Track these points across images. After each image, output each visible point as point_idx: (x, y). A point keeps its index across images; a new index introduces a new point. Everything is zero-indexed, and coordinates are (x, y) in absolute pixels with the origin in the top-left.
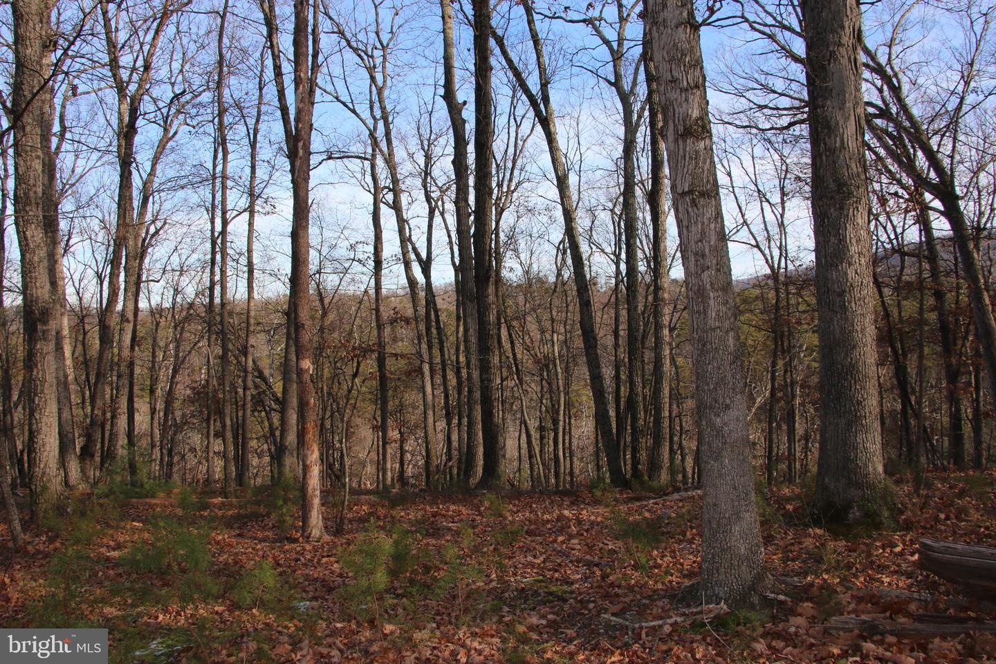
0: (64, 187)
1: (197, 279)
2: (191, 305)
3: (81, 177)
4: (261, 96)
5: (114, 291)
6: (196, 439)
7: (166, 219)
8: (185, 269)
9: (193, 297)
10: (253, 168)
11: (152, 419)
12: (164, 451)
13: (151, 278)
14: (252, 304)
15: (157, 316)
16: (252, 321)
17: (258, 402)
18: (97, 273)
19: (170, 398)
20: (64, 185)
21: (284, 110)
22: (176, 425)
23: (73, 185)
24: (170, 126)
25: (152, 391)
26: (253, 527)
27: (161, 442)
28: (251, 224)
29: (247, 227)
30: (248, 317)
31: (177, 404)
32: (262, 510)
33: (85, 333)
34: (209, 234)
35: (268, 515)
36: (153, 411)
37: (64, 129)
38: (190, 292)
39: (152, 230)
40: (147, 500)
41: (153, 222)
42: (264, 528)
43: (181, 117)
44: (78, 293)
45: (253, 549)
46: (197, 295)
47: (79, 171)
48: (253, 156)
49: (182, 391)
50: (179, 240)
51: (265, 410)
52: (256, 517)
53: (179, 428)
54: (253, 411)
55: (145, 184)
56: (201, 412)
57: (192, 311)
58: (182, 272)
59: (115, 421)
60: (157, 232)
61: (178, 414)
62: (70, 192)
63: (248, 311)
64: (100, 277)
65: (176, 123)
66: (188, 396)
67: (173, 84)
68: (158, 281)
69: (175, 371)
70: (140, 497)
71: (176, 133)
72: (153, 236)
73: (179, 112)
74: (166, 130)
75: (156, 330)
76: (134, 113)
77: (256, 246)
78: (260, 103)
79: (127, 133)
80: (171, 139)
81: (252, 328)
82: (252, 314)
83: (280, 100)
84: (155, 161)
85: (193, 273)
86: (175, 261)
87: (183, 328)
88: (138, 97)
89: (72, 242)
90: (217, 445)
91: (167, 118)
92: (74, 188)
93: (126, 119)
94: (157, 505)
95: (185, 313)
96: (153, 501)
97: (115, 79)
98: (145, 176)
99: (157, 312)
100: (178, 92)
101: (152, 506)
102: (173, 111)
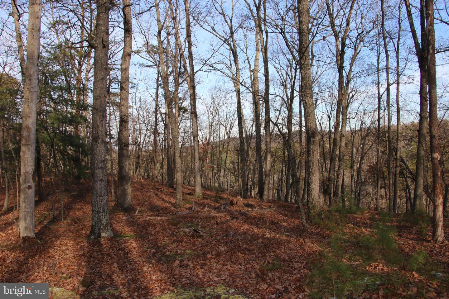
0: (313, 80)
1: (371, 117)
2: (369, 129)
3: (320, 75)
4: (400, 27)
5: (338, 123)
6: (370, 189)
7: (357, 90)
8: (366, 112)
9: (370, 124)
10: (398, 62)
11: (352, 179)
12: (357, 194)
13: (350, 117)
14: (399, 127)
15: (354, 134)
16: (399, 135)
17: (401, 173)
18: (328, 116)
19: (359, 170)
20: (314, 79)
21: (413, 32)
22: (361, 182)
23: (317, 79)
24: (357, 48)
25: (352, 167)
26: (405, 232)
27: (355, 190)
28: (398, 89)
29: (396, 91)
30: (398, 133)
31: (362, 173)
32: (408, 224)
33: (323, 142)
34: (377, 95)
35: (412, 227)
36: (352, 176)
37: (313, 56)
38: (368, 122)
39: (351, 95)
40: (354, 215)
41: (351, 92)
42: (411, 233)
43: (362, 43)
44: (320, 124)
45: (407, 243)
46: (371, 124)
47: (319, 73)
48: (397, 57)
49: (365, 167)
50: (363, 99)
51: (405, 177)
52: (406, 227)
53: (363, 183)
54: (400, 177)
55: (347, 75)
56: (374, 177)
57: (369, 131)
58: (364, 114)
59: (338, 180)
60: (353, 96)
61: (363, 177)
62: (316, 82)
63: (398, 130)
64: (329, 118)
65: (360, 46)
66: (368, 170)
67: (357, 29)
68: (354, 118)
69: (362, 158)
70: (350, 214)
71: (360, 51)
72: (351, 98)
73: (361, 41)
74: (355, 50)
75: (353, 140)
76: (343, 45)
77: (401, 99)
78: (399, 31)
79: (341, 54)
80: (358, 54)
81: (400, 138)
82: (400, 131)
83: (411, 27)
84: (351, 65)
85: (370, 114)
86: (361, 108)
87: (365, 139)
88: (345, 37)
89: (318, 103)
90: (382, 192)
91: (356, 45)
92: (318, 80)
93: (340, 48)
94: (358, 217)
95: (366, 132)
96: (357, 216)
97: (334, 32)
98: (347, 72)
99: (353, 132)
100: (360, 33)
101: (355, 218)
102: (358, 41)
